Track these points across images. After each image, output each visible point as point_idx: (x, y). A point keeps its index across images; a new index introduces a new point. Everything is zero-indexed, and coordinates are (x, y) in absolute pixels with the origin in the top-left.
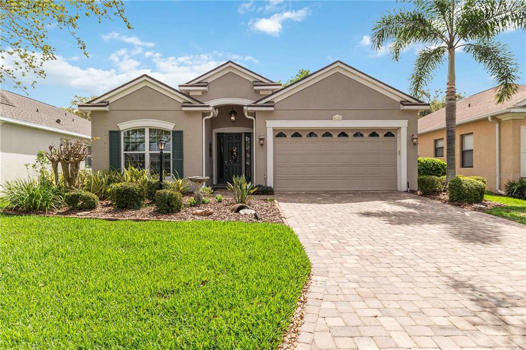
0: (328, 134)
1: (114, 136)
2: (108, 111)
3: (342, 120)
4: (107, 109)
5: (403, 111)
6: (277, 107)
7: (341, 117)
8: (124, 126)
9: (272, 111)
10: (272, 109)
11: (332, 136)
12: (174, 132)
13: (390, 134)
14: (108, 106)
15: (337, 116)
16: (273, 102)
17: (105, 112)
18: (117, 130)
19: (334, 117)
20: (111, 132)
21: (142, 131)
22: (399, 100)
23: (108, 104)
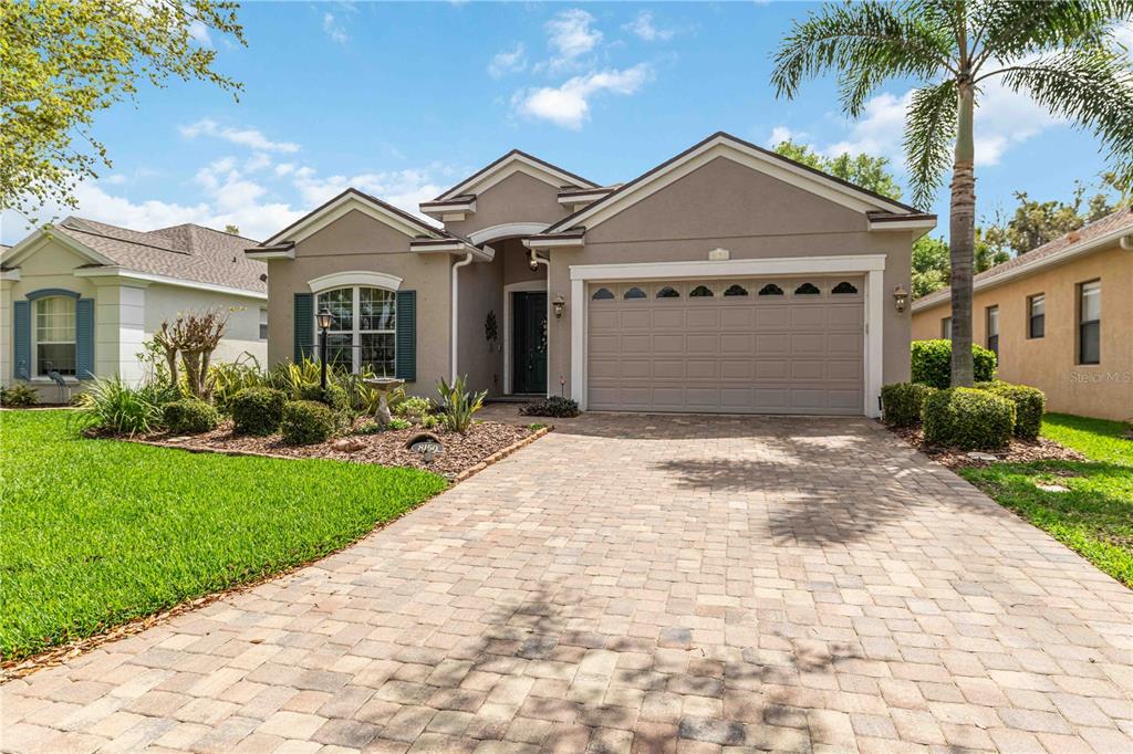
0: (702, 291)
1: (303, 301)
2: (292, 259)
3: (730, 258)
4: (291, 254)
5: (874, 233)
6: (593, 237)
7: (727, 252)
8: (318, 285)
9: (580, 247)
10: (579, 242)
11: (712, 295)
12: (400, 294)
13: (845, 287)
14: (293, 250)
15: (719, 250)
16: (584, 228)
17: (290, 259)
18: (307, 292)
19: (711, 253)
20: (297, 296)
21: (348, 292)
22: (862, 209)
23: (293, 246)
